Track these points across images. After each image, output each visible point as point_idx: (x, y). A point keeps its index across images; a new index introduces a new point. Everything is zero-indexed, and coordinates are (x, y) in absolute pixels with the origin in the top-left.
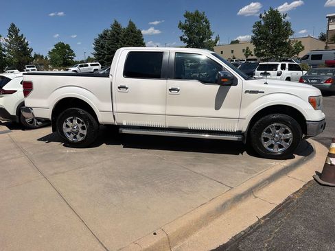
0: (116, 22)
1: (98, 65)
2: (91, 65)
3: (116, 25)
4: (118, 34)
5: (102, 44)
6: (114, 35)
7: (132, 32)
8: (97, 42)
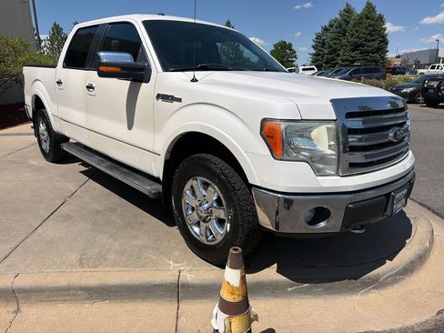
0: (348, 5)
1: (313, 69)
2: (304, 70)
3: (348, 11)
4: (348, 23)
5: (324, 40)
6: (340, 26)
7: (368, 18)
8: (318, 37)
